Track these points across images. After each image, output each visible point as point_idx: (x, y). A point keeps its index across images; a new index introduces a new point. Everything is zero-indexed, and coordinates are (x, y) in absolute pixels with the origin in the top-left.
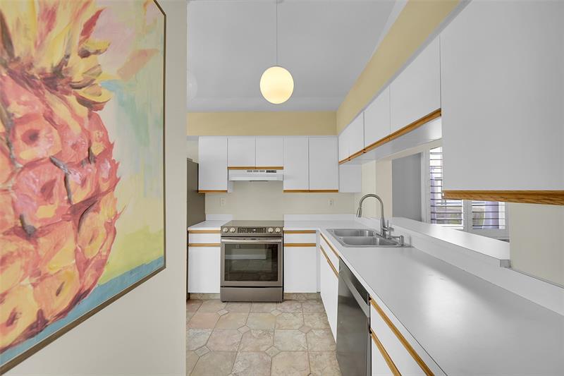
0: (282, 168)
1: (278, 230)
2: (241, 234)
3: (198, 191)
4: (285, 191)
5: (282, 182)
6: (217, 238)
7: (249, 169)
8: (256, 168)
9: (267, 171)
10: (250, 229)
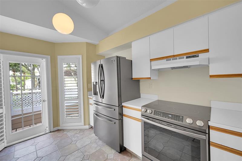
0: (207, 51)
1: (199, 123)
2: (157, 117)
3: (132, 79)
4: (211, 76)
5: (208, 66)
6: (138, 115)
7: (168, 58)
8: (174, 56)
9: (187, 57)
10: (165, 115)
